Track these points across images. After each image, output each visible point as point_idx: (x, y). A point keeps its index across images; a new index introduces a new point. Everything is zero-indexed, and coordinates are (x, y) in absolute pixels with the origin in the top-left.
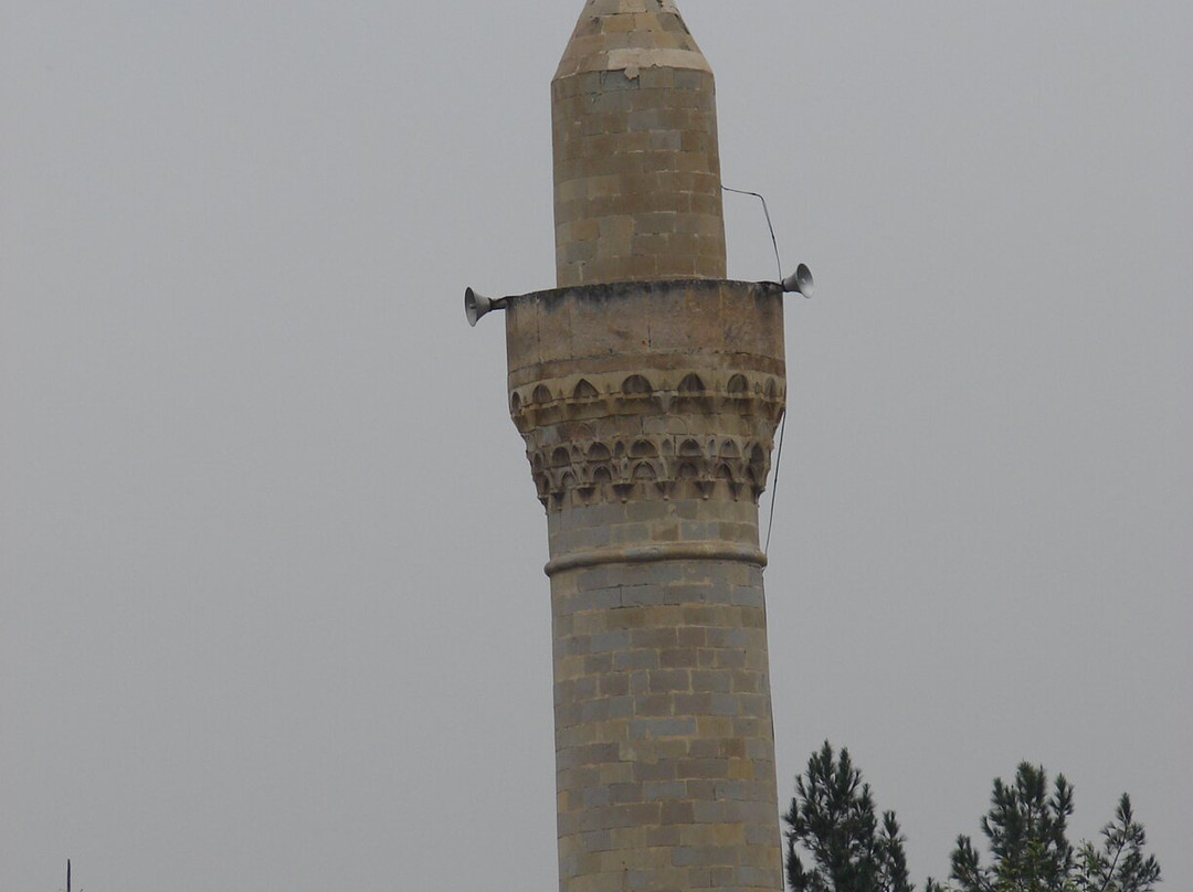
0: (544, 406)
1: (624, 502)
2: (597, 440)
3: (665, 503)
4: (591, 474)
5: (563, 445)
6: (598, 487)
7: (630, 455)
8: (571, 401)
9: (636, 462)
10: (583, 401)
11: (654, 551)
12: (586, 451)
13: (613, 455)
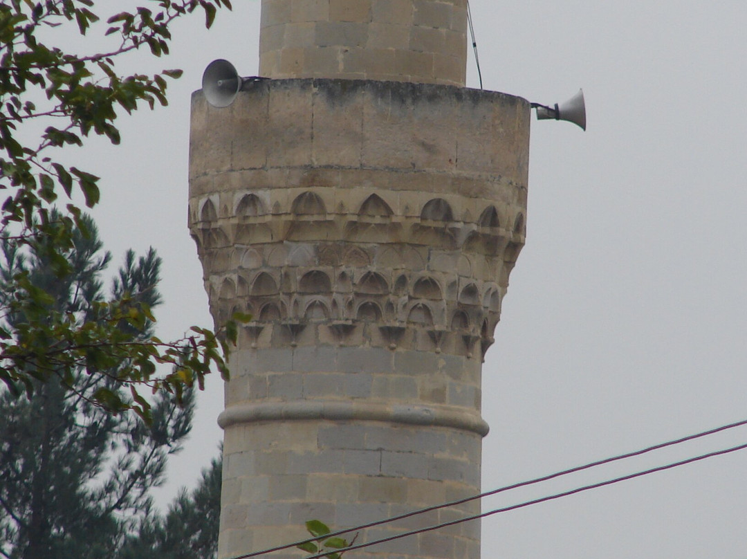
0: (305, 218)
1: (393, 349)
2: (373, 269)
3: (438, 356)
4: (356, 308)
5: (321, 268)
6: (360, 326)
7: (412, 294)
8: (355, 218)
9: (414, 302)
10: (366, 220)
11: (425, 413)
12: (357, 281)
13: (392, 291)
